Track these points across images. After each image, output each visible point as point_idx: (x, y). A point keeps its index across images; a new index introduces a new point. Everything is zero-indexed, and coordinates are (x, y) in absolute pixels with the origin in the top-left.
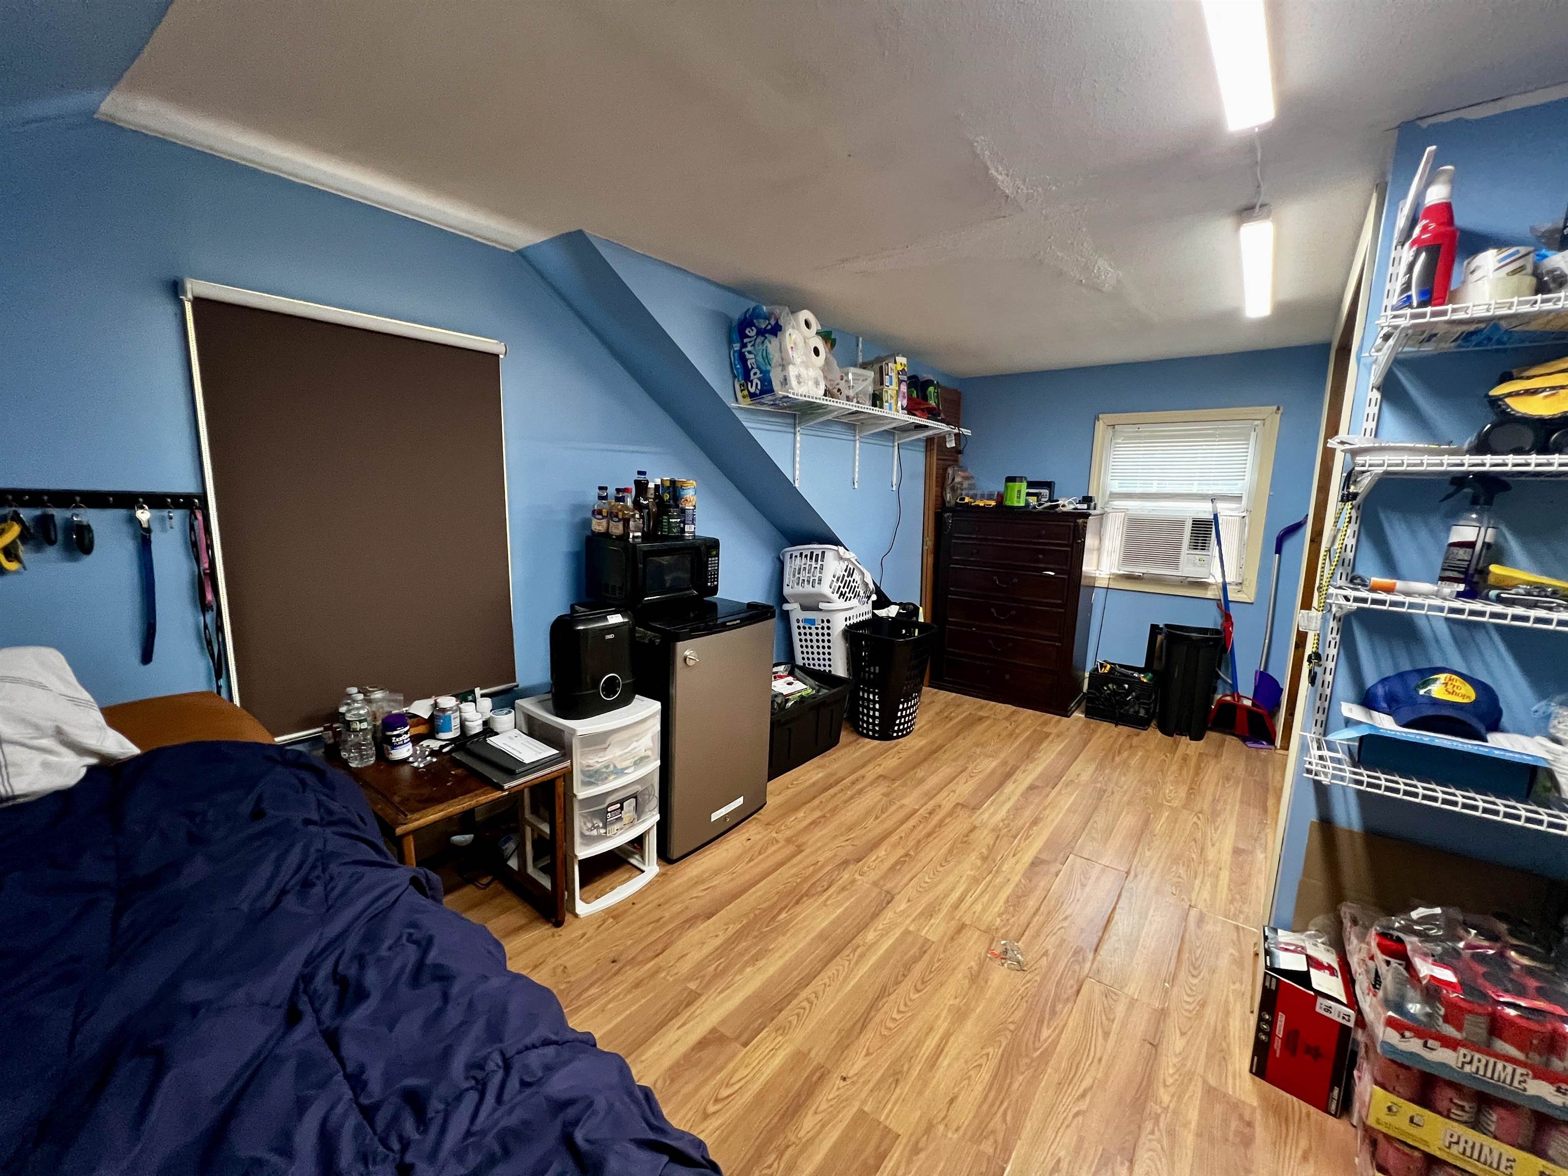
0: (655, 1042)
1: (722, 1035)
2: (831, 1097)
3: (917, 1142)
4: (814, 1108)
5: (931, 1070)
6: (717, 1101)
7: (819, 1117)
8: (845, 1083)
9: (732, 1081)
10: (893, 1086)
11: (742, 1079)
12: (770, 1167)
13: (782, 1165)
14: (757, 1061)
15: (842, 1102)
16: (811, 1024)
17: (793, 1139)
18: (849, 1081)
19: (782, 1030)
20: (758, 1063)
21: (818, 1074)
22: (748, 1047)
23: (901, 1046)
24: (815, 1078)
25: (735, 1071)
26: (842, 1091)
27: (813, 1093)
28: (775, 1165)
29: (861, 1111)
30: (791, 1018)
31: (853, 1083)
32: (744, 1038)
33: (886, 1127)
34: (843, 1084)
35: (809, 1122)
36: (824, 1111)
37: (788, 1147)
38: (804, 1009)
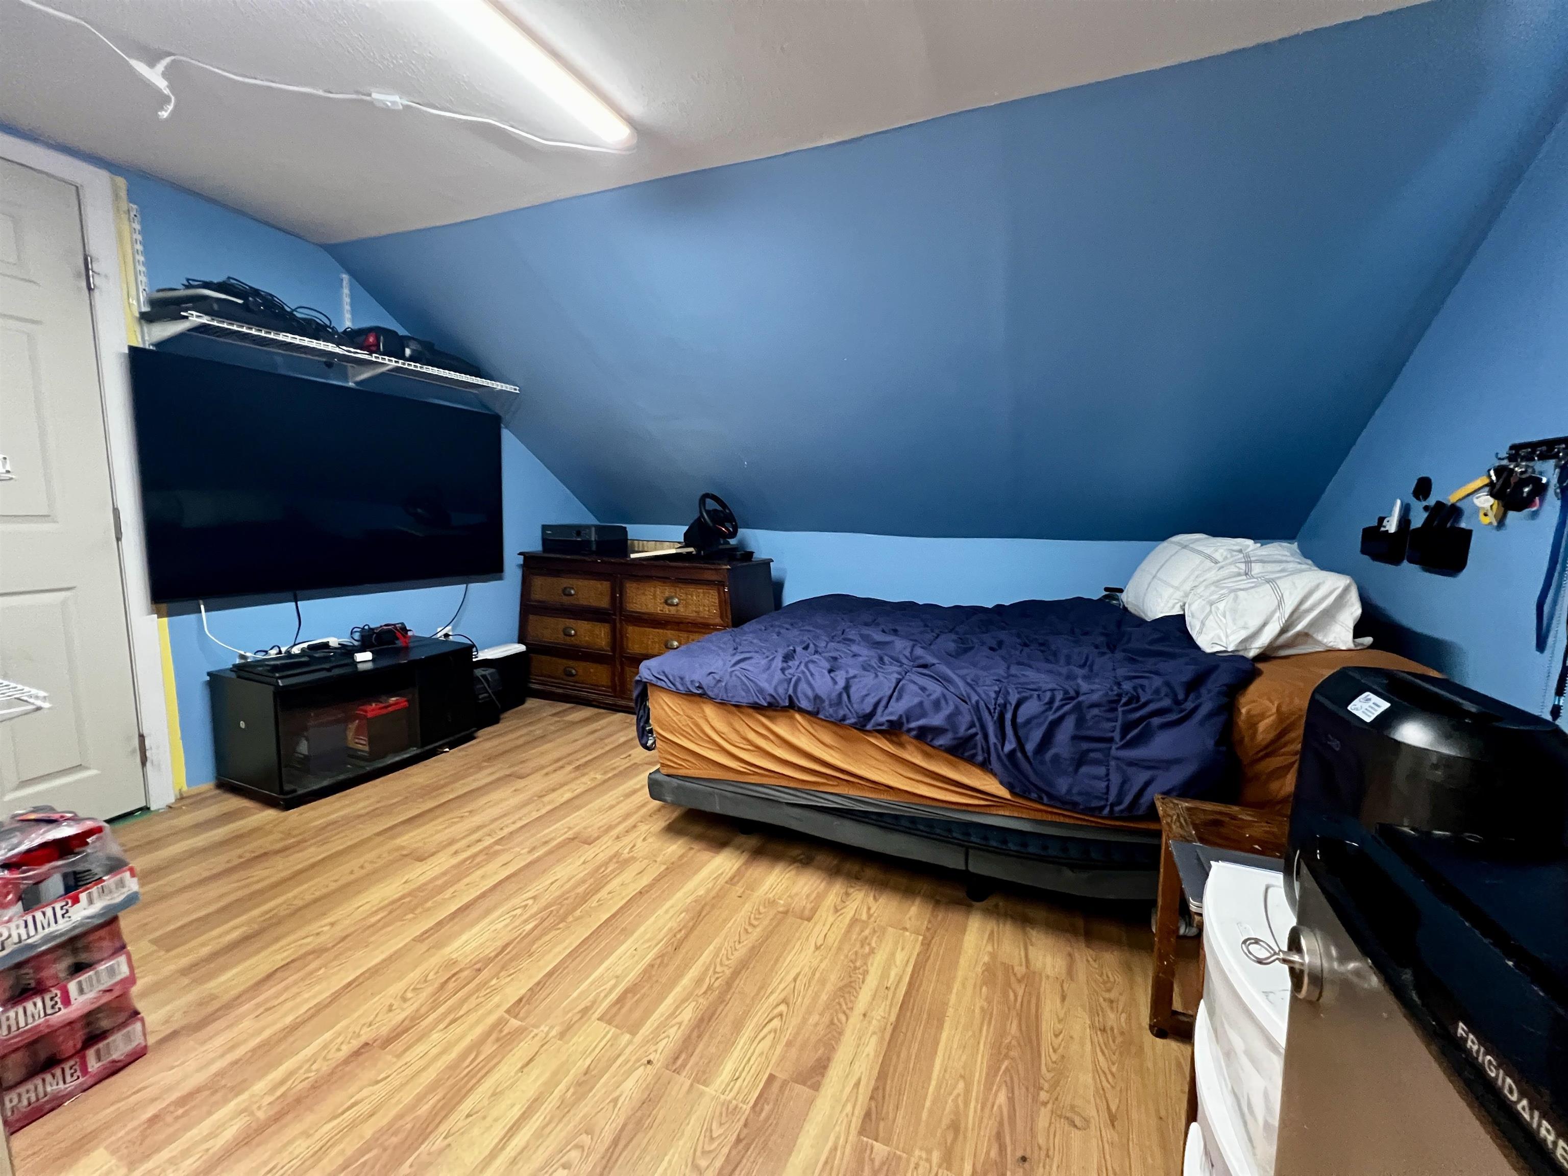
0: (876, 1056)
1: (804, 1083)
2: (665, 1041)
3: (581, 1018)
4: (682, 1028)
5: (541, 1093)
6: (781, 1015)
7: (678, 1020)
8: (648, 1058)
9: (772, 1035)
10: (592, 1067)
11: (763, 1038)
12: (717, 978)
13: (708, 979)
14: (751, 1062)
15: (654, 1038)
16: (692, 1127)
17: (701, 1000)
18: (645, 1060)
19: (731, 1111)
20: (749, 1059)
21: (679, 1062)
22: (766, 1076)
23: (569, 1122)
24: (683, 1056)
25: (773, 1046)
26: (654, 1048)
27: (684, 1042)
28: (713, 980)
29: (634, 1033)
30: (721, 1131)
31: (638, 1060)
32: (776, 1086)
33: (610, 1024)
34: (651, 1057)
35: (687, 1015)
36: (672, 1027)
37: (705, 993)
38: (704, 1153)
